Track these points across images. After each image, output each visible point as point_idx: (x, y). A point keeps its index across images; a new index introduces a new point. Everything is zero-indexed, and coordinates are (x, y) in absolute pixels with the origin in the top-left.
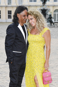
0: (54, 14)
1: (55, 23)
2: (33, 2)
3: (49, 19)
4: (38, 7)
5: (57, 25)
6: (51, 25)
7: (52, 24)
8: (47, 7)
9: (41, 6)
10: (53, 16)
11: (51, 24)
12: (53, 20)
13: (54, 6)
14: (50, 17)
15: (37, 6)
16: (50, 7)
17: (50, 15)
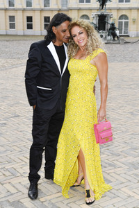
0: (119, 22)
1: (121, 36)
2: (85, 3)
3: (111, 31)
4: (93, 11)
5: (123, 40)
6: (114, 40)
7: (116, 39)
8: (107, 11)
9: (98, 10)
10: (117, 25)
11: (114, 38)
12: (117, 32)
13: (119, 9)
14: (113, 28)
15: (91, 10)
16: (113, 11)
17: (113, 24)
